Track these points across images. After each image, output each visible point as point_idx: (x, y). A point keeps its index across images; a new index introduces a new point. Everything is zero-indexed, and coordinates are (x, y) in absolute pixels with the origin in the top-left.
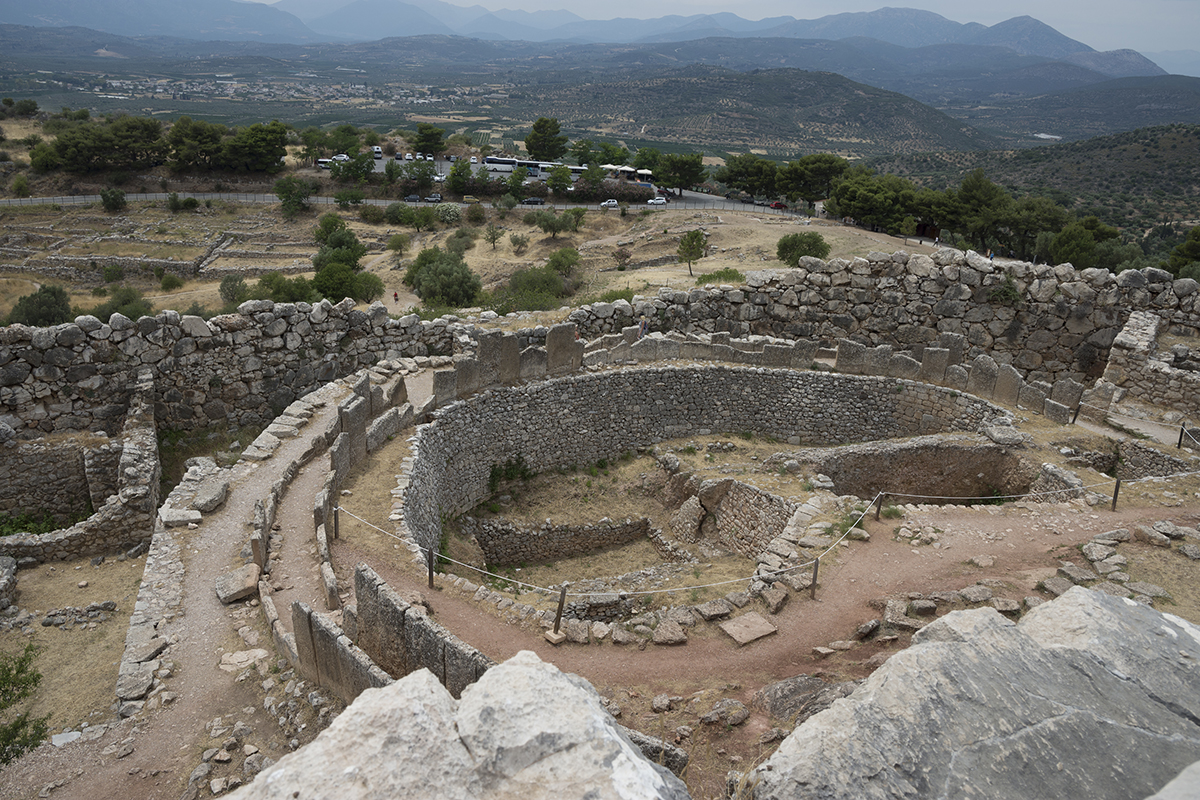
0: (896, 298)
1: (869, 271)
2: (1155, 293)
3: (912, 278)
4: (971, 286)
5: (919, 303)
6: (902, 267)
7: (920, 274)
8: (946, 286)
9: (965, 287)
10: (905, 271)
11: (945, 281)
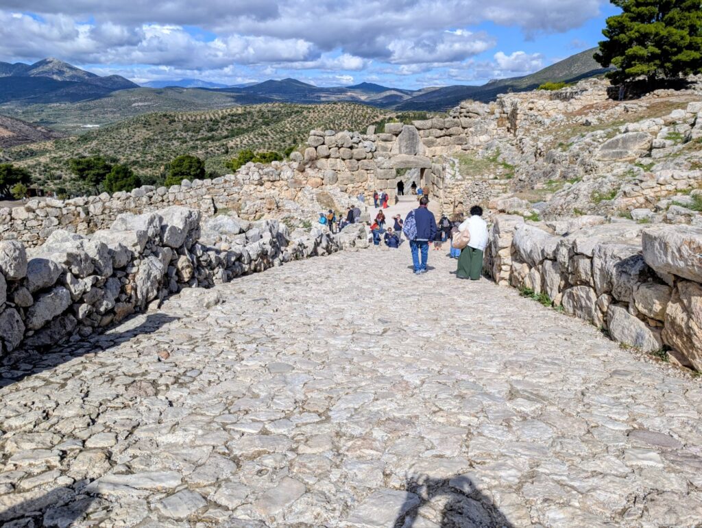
0: (13, 235)
2: (150, 197)
3: (19, 222)
4: (56, 217)
5: (29, 234)
6: (9, 218)
7: (23, 218)
8: (42, 221)
9: (53, 219)
10: (12, 219)
11: (41, 218)
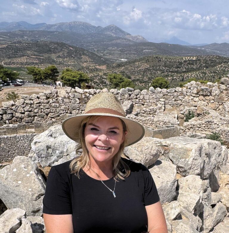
0: (57, 105)
1: (45, 98)
2: (130, 95)
3: (60, 98)
4: (79, 99)
5: (64, 106)
7: (62, 96)
8: (71, 100)
9: (77, 99)
10: (57, 96)
11: (71, 98)
